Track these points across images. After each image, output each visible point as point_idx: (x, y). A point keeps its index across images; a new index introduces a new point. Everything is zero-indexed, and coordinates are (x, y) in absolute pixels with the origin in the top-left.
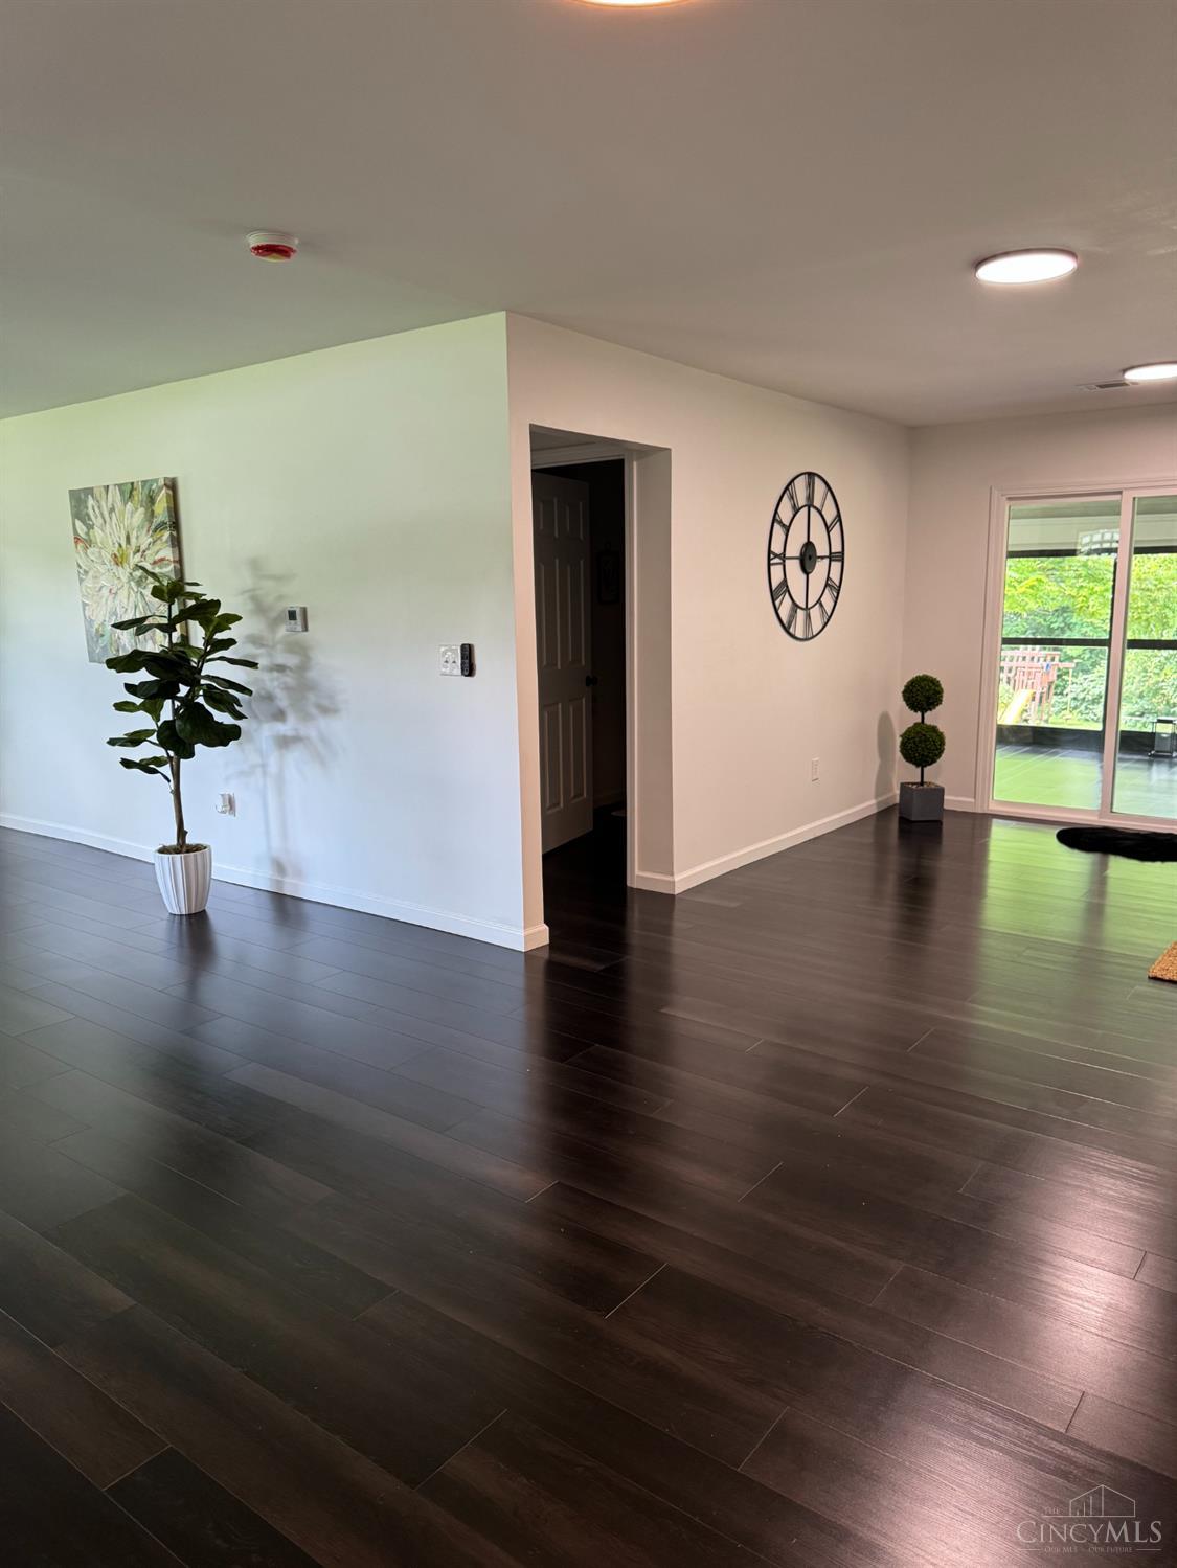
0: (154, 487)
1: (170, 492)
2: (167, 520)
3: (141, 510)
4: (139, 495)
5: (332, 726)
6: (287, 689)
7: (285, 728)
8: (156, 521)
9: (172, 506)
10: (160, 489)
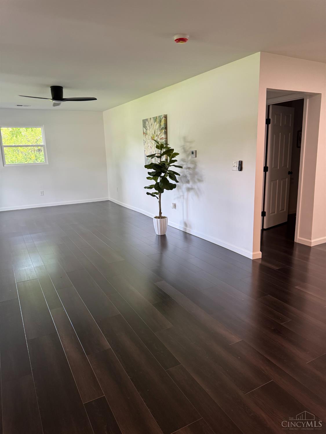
0: (161, 117)
1: (165, 119)
2: (164, 127)
3: (158, 124)
4: (158, 120)
5: (201, 186)
6: (190, 174)
7: (189, 185)
8: (161, 127)
9: (165, 122)
10: (163, 118)
